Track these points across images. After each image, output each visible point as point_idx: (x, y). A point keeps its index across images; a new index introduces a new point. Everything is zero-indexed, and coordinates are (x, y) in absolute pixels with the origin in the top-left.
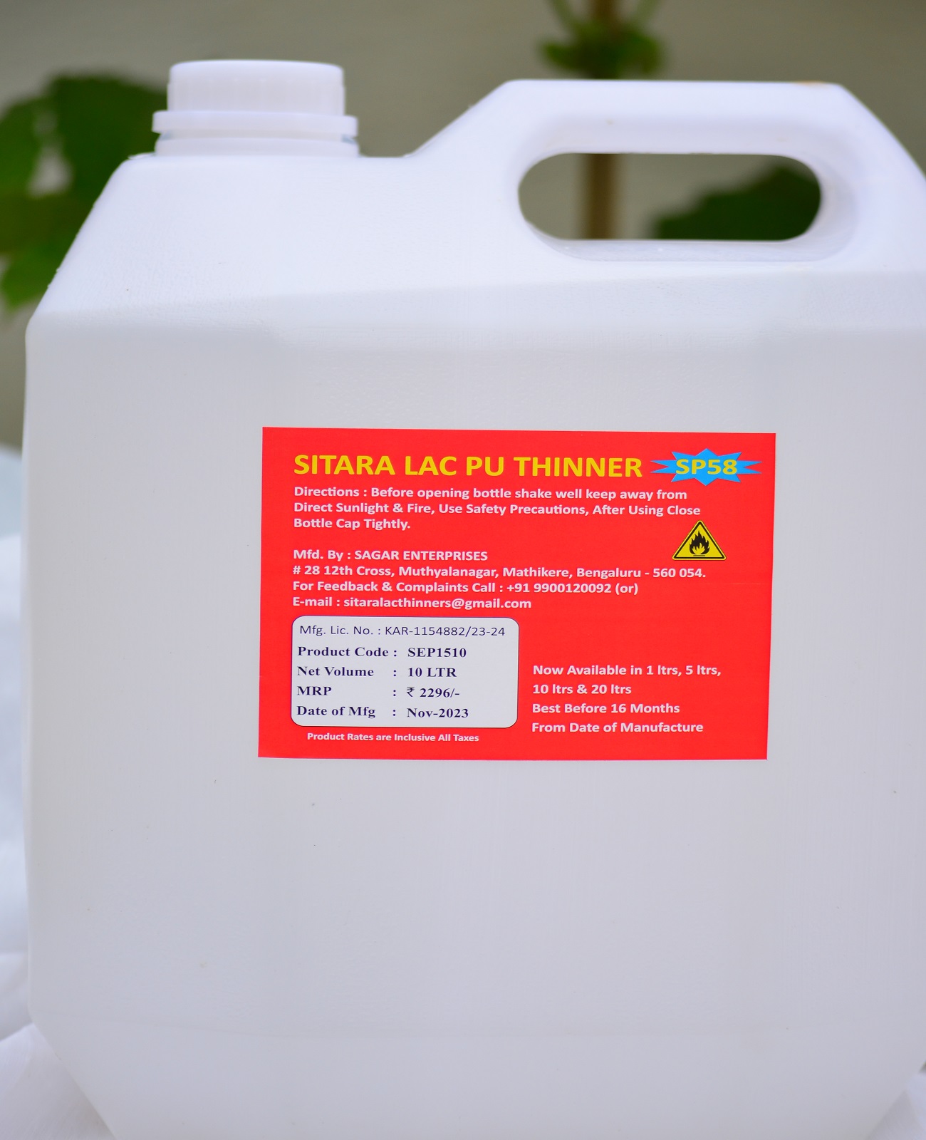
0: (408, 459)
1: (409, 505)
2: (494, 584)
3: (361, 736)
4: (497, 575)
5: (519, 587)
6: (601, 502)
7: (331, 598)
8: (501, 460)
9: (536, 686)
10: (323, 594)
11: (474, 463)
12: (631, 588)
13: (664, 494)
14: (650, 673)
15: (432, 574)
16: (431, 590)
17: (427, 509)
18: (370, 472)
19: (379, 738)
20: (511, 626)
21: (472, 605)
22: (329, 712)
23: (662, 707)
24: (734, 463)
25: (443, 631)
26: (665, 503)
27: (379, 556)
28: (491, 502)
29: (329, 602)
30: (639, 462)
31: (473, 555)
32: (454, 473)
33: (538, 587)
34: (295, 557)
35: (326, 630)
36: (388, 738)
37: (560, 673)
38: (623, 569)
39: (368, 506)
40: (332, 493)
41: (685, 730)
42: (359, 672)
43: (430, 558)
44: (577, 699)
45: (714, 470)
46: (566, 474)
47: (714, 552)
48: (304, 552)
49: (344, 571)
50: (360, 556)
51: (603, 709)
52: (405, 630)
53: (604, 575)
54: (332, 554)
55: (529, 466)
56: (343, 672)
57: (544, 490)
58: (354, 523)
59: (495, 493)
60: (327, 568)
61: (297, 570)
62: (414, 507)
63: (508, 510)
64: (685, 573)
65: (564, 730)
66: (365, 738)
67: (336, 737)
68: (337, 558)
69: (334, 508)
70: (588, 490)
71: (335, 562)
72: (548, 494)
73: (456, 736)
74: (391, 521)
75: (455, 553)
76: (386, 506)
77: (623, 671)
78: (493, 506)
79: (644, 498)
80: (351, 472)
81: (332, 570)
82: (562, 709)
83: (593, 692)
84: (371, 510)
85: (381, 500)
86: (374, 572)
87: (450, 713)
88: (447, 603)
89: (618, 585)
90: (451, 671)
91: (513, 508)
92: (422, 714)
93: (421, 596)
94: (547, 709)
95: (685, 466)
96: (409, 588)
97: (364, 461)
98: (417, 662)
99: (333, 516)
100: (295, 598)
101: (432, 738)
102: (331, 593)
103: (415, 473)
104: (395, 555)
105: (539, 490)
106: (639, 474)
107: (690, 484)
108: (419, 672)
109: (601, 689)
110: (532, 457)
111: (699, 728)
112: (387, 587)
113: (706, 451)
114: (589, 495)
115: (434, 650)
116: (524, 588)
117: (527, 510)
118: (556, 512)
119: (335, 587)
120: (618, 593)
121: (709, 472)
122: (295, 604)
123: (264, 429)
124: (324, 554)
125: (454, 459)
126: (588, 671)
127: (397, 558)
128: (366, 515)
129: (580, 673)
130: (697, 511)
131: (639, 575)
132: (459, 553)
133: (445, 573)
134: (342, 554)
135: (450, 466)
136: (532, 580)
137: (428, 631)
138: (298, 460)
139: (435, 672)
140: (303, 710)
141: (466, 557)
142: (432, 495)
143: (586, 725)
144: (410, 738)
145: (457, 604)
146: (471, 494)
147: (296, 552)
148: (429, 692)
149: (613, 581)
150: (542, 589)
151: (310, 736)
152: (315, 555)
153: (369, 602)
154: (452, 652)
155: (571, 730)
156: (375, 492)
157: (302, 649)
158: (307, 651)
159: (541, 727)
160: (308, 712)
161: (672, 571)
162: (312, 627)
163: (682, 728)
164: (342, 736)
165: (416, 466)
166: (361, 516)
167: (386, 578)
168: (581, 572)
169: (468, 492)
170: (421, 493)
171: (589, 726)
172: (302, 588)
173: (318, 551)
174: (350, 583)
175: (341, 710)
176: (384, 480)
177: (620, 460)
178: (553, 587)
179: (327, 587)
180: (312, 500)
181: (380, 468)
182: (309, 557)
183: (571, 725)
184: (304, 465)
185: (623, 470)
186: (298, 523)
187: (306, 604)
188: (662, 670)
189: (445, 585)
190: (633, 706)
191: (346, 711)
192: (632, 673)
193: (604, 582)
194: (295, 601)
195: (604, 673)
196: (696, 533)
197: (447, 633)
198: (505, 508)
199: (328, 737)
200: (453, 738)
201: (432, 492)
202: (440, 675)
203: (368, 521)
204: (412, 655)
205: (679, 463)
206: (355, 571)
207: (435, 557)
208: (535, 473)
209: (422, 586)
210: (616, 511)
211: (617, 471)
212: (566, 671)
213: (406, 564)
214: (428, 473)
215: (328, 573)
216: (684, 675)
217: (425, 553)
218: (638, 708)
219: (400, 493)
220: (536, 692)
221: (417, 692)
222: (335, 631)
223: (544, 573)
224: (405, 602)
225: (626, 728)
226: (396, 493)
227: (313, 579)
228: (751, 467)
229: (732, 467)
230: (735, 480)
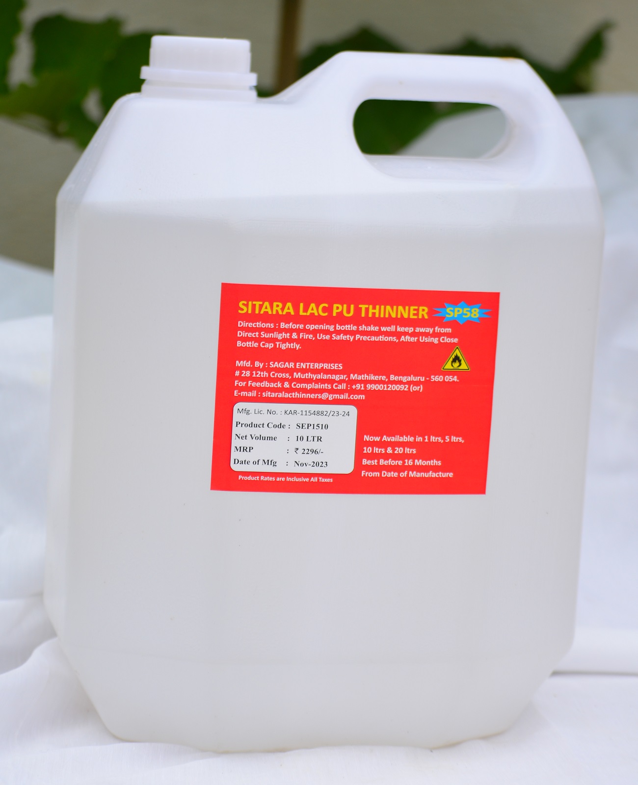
0: (302, 305)
1: (301, 334)
2: (345, 384)
3: (268, 478)
4: (347, 379)
5: (358, 386)
6: (405, 334)
7: (255, 391)
8: (352, 306)
9: (365, 448)
10: (251, 389)
11: (338, 308)
12: (419, 387)
13: (439, 329)
14: (426, 441)
15: (312, 378)
16: (310, 388)
17: (311, 336)
18: (280, 313)
19: (278, 479)
20: (353, 410)
21: (332, 397)
22: (252, 462)
23: (432, 461)
24: (477, 310)
25: (316, 413)
26: (439, 335)
27: (283, 365)
28: (346, 332)
29: (253, 394)
30: (426, 309)
31: (334, 366)
32: (326, 314)
33: (369, 387)
34: (237, 365)
35: (252, 411)
36: (283, 479)
37: (378, 440)
38: (415, 376)
39: (278, 334)
40: (259, 325)
41: (443, 476)
42: (269, 438)
43: (311, 368)
44: (386, 456)
45: (466, 314)
46: (387, 316)
47: (464, 366)
48: (242, 362)
49: (263, 375)
50: (272, 365)
51: (400, 463)
52: (295, 412)
53: (404, 379)
54: (257, 364)
55: (367, 310)
56: (260, 438)
57: (375, 326)
58: (270, 344)
59: (348, 327)
60: (254, 372)
61: (237, 373)
62: (303, 335)
63: (355, 338)
64: (448, 378)
65: (379, 476)
66: (271, 479)
67: (254, 479)
68: (260, 366)
69: (260, 335)
70: (398, 326)
71: (258, 369)
72: (377, 329)
73: (320, 478)
75: (325, 364)
76: (288, 334)
77: (411, 439)
78: (347, 335)
79: (428, 331)
80: (270, 313)
81: (256, 374)
82: (378, 462)
83: (396, 452)
84: (280, 337)
85: (286, 331)
86: (280, 375)
87: (317, 464)
88: (319, 395)
89: (412, 385)
90: (319, 438)
91: (358, 337)
92: (302, 465)
93: (305, 391)
94: (370, 462)
95: (452, 312)
96: (298, 386)
97: (278, 306)
98: (304, 433)
99: (258, 340)
100: (235, 391)
101: (307, 480)
102: (256, 388)
103: (305, 314)
104: (292, 365)
105: (372, 326)
106: (426, 317)
107: (453, 324)
108: (302, 438)
109: (399, 450)
110: (369, 305)
111: (451, 475)
112: (286, 385)
113: (463, 303)
114: (399, 329)
115: (311, 425)
116: (361, 387)
117: (365, 338)
118: (381, 340)
119: (258, 384)
120: (411, 391)
121: (464, 316)
122: (235, 395)
123: (222, 284)
124: (253, 363)
125: (326, 305)
126: (393, 439)
127: (293, 367)
128: (276, 340)
129: (389, 440)
130: (456, 340)
131: (423, 380)
132: (327, 364)
133: (319, 377)
134: (263, 364)
135: (324, 310)
136: (366, 382)
137: (308, 413)
138: (241, 304)
139: (310, 438)
140: (237, 461)
141: (331, 367)
142: (313, 328)
143: (391, 472)
144: (295, 479)
145: (324, 396)
146: (335, 328)
148: (306, 451)
149: (409, 383)
150: (371, 388)
151: (240, 477)
152: (248, 364)
153: (276, 394)
155: (383, 476)
156: (283, 325)
157: (238, 423)
158: (241, 424)
159: (367, 473)
160: (239, 462)
161: (441, 378)
162: (244, 410)
163: (441, 475)
164: (258, 477)
165: (305, 310)
166: (274, 340)
167: (286, 379)
168: (392, 377)
169: (333, 326)
170: (308, 327)
171: (392, 473)
172: (239, 385)
173: (249, 361)
174: (266, 382)
175: (258, 461)
176: (288, 318)
177: (416, 307)
178: (377, 388)
179: (254, 384)
180: (248, 329)
181: (286, 310)
182: (244, 366)
183: (383, 472)
184: (244, 307)
185: (417, 314)
186: (239, 344)
187: (242, 395)
188: (433, 439)
189: (318, 384)
190: (416, 461)
191: (261, 462)
192: (417, 441)
193: (405, 384)
194: (236, 392)
195: (402, 441)
196: (455, 354)
197: (318, 414)
198: (353, 337)
199: (250, 478)
200: (318, 480)
201: (313, 326)
202: (313, 441)
203: (278, 343)
204: (298, 427)
205: (448, 310)
206: (269, 375)
207: (314, 367)
208: (370, 315)
209: (306, 385)
210: (413, 339)
211: (414, 314)
212: (381, 439)
213: (298, 371)
214: (312, 314)
215: (254, 376)
216: (444, 442)
217: (308, 364)
218: (419, 462)
219: (297, 326)
220: (365, 452)
221: (300, 451)
222: (257, 412)
223: (372, 377)
224: (296, 395)
225: (412, 474)
226: (294, 326)
227: (246, 379)
228: (486, 313)
229: (476, 313)
230: (478, 321)
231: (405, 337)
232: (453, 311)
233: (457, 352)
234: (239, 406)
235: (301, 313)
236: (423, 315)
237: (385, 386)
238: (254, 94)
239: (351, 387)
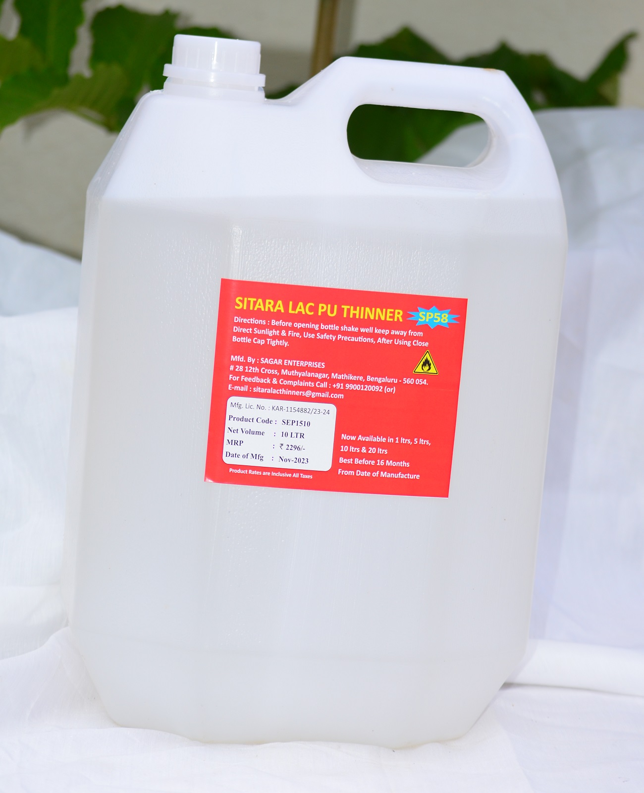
0: (291, 303)
1: (289, 332)
2: (326, 383)
3: (255, 471)
4: (328, 378)
5: (338, 386)
6: (382, 336)
7: (247, 386)
8: (336, 306)
9: (342, 447)
10: (242, 383)
11: (323, 308)
12: (392, 389)
13: (412, 333)
14: (397, 442)
15: (297, 375)
16: (296, 385)
17: (298, 334)
18: (272, 310)
19: (264, 474)
20: (332, 408)
21: (315, 395)
22: (241, 456)
23: (401, 463)
24: (447, 315)
25: (300, 410)
26: (411, 338)
27: (272, 362)
28: (329, 332)
29: (245, 389)
30: (401, 312)
31: (318, 364)
32: (312, 313)
33: (348, 386)
34: (232, 360)
35: (243, 406)
36: (269, 474)
37: (354, 439)
38: (389, 377)
39: (269, 331)
40: (252, 321)
41: (411, 478)
42: (257, 433)
43: (297, 365)
44: (361, 456)
45: (437, 319)
46: (366, 317)
47: (433, 370)
48: (236, 357)
49: (255, 370)
50: (263, 361)
51: (373, 463)
52: (282, 408)
53: (379, 380)
54: (250, 359)
55: (349, 310)
56: (250, 432)
57: (355, 326)
58: (262, 341)
59: (331, 327)
60: (247, 367)
61: (232, 368)
62: (291, 333)
63: (337, 338)
64: (419, 382)
65: (353, 474)
66: (258, 473)
67: (243, 472)
68: (252, 362)
69: (253, 331)
70: (376, 328)
71: (250, 364)
72: (356, 329)
73: (301, 474)
74: (280, 341)
75: (309, 362)
76: (278, 332)
77: (384, 440)
78: (330, 335)
79: (402, 334)
80: (263, 310)
81: (249, 369)
82: (353, 461)
83: (369, 452)
84: (270, 333)
85: (276, 328)
86: (270, 371)
87: (299, 461)
88: (303, 393)
89: (386, 387)
90: (302, 435)
91: (340, 337)
92: (286, 460)
93: (290, 388)
94: (346, 461)
95: (424, 317)
96: (285, 382)
97: (270, 303)
98: (289, 429)
99: (251, 336)
100: (230, 385)
101: (290, 475)
102: (248, 383)
103: (293, 312)
104: (280, 361)
105: (352, 326)
106: (401, 320)
107: (425, 328)
108: (286, 435)
109: (372, 450)
110: (350, 306)
111: (418, 477)
112: (275, 381)
113: (434, 308)
114: (376, 331)
115: (295, 422)
116: (341, 386)
117: (346, 338)
118: (360, 341)
119: (250, 379)
120: (385, 392)
121: (434, 321)
122: (229, 389)
123: (222, 279)
124: (246, 359)
125: (313, 304)
126: (367, 439)
127: (281, 364)
128: (267, 336)
129: (364, 440)
130: (427, 344)
131: (396, 382)
132: (311, 363)
133: (304, 374)
135: (311, 309)
136: (345, 382)
137: (293, 410)
138: (237, 300)
139: (294, 435)
140: (229, 454)
141: (315, 365)
142: (300, 327)
143: (364, 471)
144: (279, 474)
145: (308, 394)
146: (320, 327)
147: (232, 357)
148: (290, 447)
149: (384, 384)
150: (349, 388)
151: (231, 470)
152: (242, 359)
153: (266, 389)
154: (303, 423)
155: (357, 475)
156: (274, 322)
157: (231, 417)
158: (233, 418)
159: (343, 471)
160: (231, 455)
161: (412, 381)
162: (237, 404)
163: (409, 476)
164: (246, 471)
165: (294, 308)
166: (265, 337)
167: (275, 376)
168: (369, 378)
169: (318, 325)
170: (296, 325)
171: (366, 472)
172: (233, 379)
173: (243, 357)
174: (257, 377)
175: (247, 455)
176: (278, 316)
177: (392, 310)
178: (355, 386)
179: (246, 379)
180: (242, 325)
181: (277, 308)
182: (238, 360)
183: (357, 471)
184: (240, 303)
185: (393, 317)
186: (235, 339)
187: (235, 390)
188: (403, 440)
189: (303, 382)
190: (387, 461)
191: (250, 456)
192: (388, 441)
193: (379, 385)
194: (230, 387)
195: (375, 441)
196: (425, 357)
197: (302, 411)
198: (335, 336)
199: (239, 471)
200: (300, 476)
201: (301, 324)
202: (297, 437)
203: (268, 340)
204: (284, 423)
205: (421, 314)
206: (260, 371)
207: (300, 364)
208: (351, 316)
209: (292, 382)
210: (388, 342)
211: (390, 317)
212: (357, 438)
213: (285, 368)
214: (300, 313)
215: (247, 371)
216: (413, 444)
217: (295, 361)
218: (389, 463)
219: (285, 324)
220: (342, 450)
221: (285, 447)
222: (247, 407)
223: (351, 377)
224: (283, 391)
225: (383, 475)
226: (284, 324)
227: (239, 374)
228: (454, 319)
229: (445, 318)
230: (447, 326)
231: (381, 339)
232: (425, 315)
233: (428, 356)
234: (232, 400)
235: (291, 311)
236: (398, 318)
237: (362, 386)
238: (263, 94)
239: (331, 386)
